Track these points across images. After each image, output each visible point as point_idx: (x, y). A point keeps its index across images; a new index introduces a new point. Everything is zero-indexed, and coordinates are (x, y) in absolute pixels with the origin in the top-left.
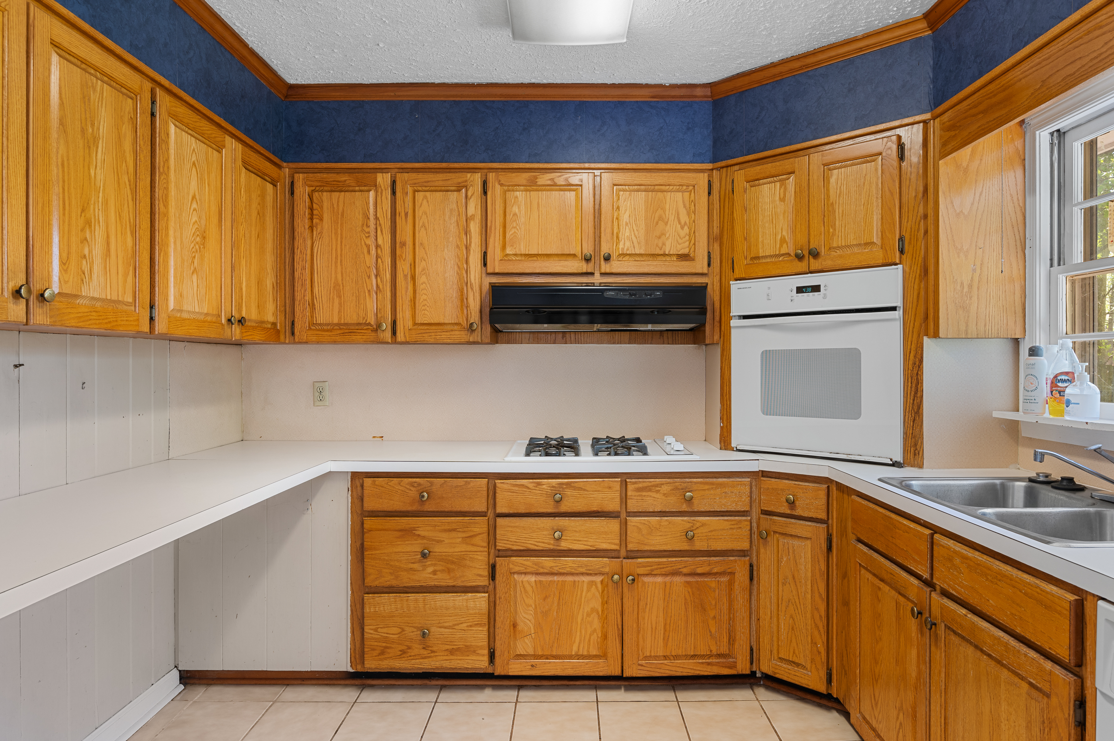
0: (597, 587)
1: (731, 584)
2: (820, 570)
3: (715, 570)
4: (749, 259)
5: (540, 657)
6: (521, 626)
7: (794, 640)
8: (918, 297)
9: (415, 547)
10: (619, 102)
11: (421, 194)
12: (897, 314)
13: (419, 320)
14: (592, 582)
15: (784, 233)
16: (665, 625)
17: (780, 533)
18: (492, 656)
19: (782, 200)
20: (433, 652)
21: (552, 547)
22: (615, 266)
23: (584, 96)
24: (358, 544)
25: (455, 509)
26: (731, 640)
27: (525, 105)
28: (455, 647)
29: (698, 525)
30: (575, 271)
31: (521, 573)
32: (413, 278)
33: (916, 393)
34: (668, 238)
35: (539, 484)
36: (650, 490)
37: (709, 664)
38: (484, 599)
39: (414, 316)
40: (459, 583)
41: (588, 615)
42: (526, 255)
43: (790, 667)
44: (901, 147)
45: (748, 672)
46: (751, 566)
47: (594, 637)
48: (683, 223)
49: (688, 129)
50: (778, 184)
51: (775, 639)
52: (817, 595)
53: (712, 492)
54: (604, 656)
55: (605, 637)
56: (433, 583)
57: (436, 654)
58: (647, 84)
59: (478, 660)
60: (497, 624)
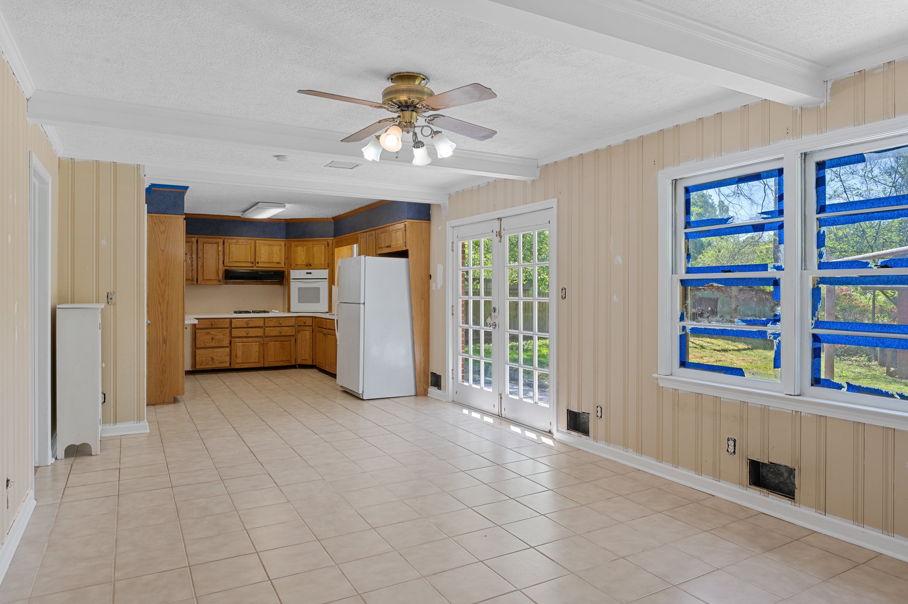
0: (257, 345)
1: (291, 343)
2: (311, 337)
3: (287, 340)
4: (295, 264)
5: (243, 363)
6: (238, 356)
7: (305, 354)
8: (331, 276)
9: (210, 337)
11: (205, 244)
12: (327, 280)
13: (205, 278)
15: (303, 259)
16: (275, 353)
17: (302, 330)
18: (230, 364)
19: (303, 251)
20: (215, 363)
21: (246, 336)
22: (260, 265)
24: (194, 337)
25: (221, 327)
26: (291, 357)
27: (235, 221)
28: (221, 362)
29: (282, 329)
30: (249, 266)
31: (238, 342)
32: (203, 267)
33: (331, 297)
34: (274, 258)
35: (243, 320)
36: (271, 321)
37: (284, 363)
38: (228, 349)
39: (203, 277)
40: (222, 346)
41: (255, 352)
42: (235, 261)
43: (304, 361)
44: (328, 244)
45: (295, 364)
46: (295, 339)
47: (257, 358)
48: (278, 254)
49: (279, 230)
50: (302, 247)
51: (301, 355)
52: (310, 342)
53: (286, 321)
54: (259, 362)
55: (259, 357)
56: (215, 346)
59: (227, 365)
60: (232, 355)
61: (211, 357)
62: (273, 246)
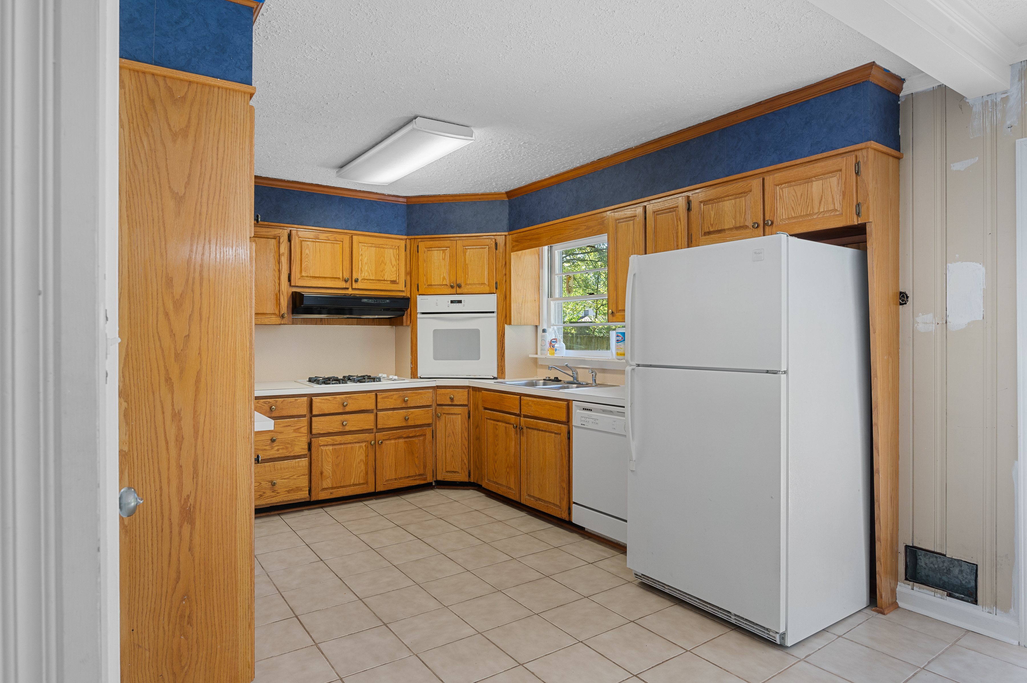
0: (363, 449)
1: (424, 440)
2: (465, 427)
3: (418, 434)
4: (426, 285)
5: (338, 488)
6: (325, 473)
7: (453, 461)
8: (503, 308)
9: (268, 437)
10: (362, 199)
12: (495, 315)
14: (361, 446)
15: (445, 275)
16: (396, 463)
17: (446, 414)
18: (310, 491)
19: (444, 259)
20: (278, 493)
21: (341, 430)
22: (359, 285)
23: (344, 194)
25: (289, 415)
26: (425, 467)
28: (290, 489)
29: (410, 413)
30: (340, 287)
31: (325, 445)
33: (502, 348)
34: (386, 272)
35: (335, 398)
36: (388, 398)
37: (415, 480)
38: (306, 461)
40: (292, 454)
41: (359, 463)
42: (313, 277)
43: (451, 474)
44: (496, 244)
45: (432, 481)
46: (433, 431)
47: (362, 474)
48: (393, 265)
49: (395, 217)
50: (441, 252)
51: (444, 463)
52: (464, 438)
53: (416, 397)
54: (366, 483)
55: (367, 473)
56: (277, 456)
57: (280, 494)
58: (377, 193)
59: (303, 495)
60: (313, 474)
61: (269, 481)
62: (384, 248)
